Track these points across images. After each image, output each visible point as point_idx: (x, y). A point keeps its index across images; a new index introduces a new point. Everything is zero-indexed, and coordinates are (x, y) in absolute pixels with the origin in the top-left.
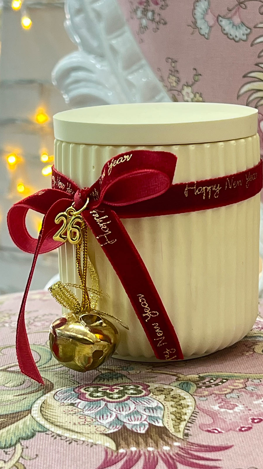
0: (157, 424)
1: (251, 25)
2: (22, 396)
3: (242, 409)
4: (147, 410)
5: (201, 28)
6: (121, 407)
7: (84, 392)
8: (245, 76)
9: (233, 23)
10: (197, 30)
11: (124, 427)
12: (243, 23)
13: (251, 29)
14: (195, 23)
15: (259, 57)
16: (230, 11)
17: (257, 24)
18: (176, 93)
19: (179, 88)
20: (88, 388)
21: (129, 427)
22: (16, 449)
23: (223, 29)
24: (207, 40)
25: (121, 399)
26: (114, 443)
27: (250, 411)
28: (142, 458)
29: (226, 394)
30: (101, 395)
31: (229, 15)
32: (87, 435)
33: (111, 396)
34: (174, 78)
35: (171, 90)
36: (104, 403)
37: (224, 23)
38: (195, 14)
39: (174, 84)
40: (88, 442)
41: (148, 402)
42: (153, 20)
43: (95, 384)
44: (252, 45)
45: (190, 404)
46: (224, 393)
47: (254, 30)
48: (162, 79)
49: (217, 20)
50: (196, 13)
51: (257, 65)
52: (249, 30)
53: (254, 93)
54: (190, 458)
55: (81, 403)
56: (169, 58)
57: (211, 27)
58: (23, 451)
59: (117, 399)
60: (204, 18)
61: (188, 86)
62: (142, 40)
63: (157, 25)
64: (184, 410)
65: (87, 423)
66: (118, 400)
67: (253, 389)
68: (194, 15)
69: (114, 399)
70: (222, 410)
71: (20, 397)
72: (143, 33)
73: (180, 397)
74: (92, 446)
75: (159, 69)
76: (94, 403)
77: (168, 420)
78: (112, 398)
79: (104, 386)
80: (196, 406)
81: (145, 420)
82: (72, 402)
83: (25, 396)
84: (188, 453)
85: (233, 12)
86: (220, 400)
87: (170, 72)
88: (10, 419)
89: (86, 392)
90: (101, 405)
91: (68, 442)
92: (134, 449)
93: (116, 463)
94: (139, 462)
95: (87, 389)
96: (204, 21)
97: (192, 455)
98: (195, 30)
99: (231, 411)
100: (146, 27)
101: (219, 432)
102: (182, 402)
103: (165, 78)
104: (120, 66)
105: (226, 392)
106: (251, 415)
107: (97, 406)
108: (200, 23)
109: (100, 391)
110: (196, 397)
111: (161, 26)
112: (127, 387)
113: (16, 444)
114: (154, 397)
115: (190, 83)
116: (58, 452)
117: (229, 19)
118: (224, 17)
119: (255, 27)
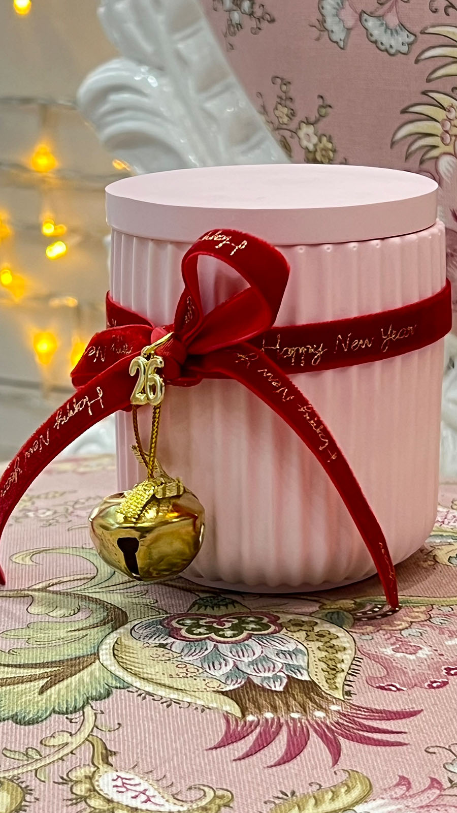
0: (300, 677)
1: (417, 29)
2: (81, 632)
3: (429, 653)
4: (281, 655)
5: (332, 31)
6: (239, 649)
7: (179, 626)
8: (404, 111)
9: (386, 24)
10: (326, 33)
11: (249, 682)
12: (402, 26)
13: (415, 35)
14: (323, 21)
15: (428, 81)
16: (381, 4)
17: (426, 28)
18: (287, 134)
19: (293, 126)
20: (183, 620)
21: (257, 681)
22: (86, 715)
23: (369, 34)
24: (343, 51)
25: (237, 638)
26: (236, 706)
27: (441, 657)
28: (285, 728)
29: (401, 630)
30: (206, 632)
31: (380, 12)
32: (193, 693)
33: (221, 633)
34: (285, 110)
35: (278, 129)
36: (213, 644)
37: (371, 23)
38: (323, 8)
39: (286, 120)
40: (196, 704)
41: (280, 642)
42: (251, 14)
43: (193, 615)
44: (417, 61)
45: (347, 645)
46: (398, 628)
47: (421, 37)
48: (264, 110)
49: (360, 20)
50: (324, 6)
51: (424, 93)
52: (412, 38)
53: (420, 138)
54: (358, 730)
55: (176, 643)
56: (278, 77)
57: (349, 30)
58: (96, 718)
59: (231, 637)
60: (337, 15)
61: (308, 123)
62: (231, 45)
63: (258, 23)
64: (339, 655)
65: (189, 675)
66: (234, 639)
67: (442, 622)
68: (321, 8)
69: (227, 637)
70: (398, 655)
71: (77, 633)
72: (234, 34)
73: (329, 634)
74: (203, 711)
75: (260, 94)
76: (197, 643)
77: (316, 670)
78: (223, 636)
79: (208, 617)
80: (357, 649)
81: (280, 671)
82: (162, 641)
83: (84, 632)
84: (355, 722)
85: (387, 6)
86: (393, 640)
87: (279, 100)
88: (67, 668)
89: (182, 627)
90: (209, 647)
91: (165, 704)
92: (269, 715)
93: (244, 737)
94: (280, 736)
95: (181, 622)
96: (338, 20)
97: (360, 724)
98: (322, 33)
99: (412, 657)
100: (239, 26)
101: (399, 690)
102: (334, 642)
103: (270, 109)
104: (191, 85)
105: (400, 627)
106: (444, 663)
107: (202, 649)
108: (331, 23)
109: (203, 626)
110: (354, 635)
111: (265, 25)
112: (243, 618)
113: (83, 707)
114: (290, 634)
115: (312, 119)
116: (152, 719)
117: (379, 17)
118: (371, 15)
119: (423, 33)
